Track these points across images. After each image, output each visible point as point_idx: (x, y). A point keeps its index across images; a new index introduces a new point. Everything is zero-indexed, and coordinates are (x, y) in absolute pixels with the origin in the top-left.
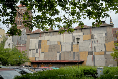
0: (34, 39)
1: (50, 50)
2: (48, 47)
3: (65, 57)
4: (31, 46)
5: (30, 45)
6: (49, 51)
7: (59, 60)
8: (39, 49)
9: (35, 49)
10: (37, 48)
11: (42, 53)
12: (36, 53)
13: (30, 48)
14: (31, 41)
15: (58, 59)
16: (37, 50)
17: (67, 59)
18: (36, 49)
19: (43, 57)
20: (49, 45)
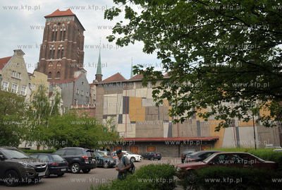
0: (113, 95)
1: (149, 116)
2: (144, 112)
3: (180, 132)
4: (107, 109)
5: (104, 108)
6: (146, 119)
7: (168, 137)
8: (124, 116)
9: (116, 115)
10: (121, 113)
11: (132, 122)
12: (119, 123)
13: (105, 113)
14: (105, 99)
15: (166, 136)
16: (121, 116)
17: (185, 134)
18: (118, 116)
19: (134, 132)
20: (146, 108)
